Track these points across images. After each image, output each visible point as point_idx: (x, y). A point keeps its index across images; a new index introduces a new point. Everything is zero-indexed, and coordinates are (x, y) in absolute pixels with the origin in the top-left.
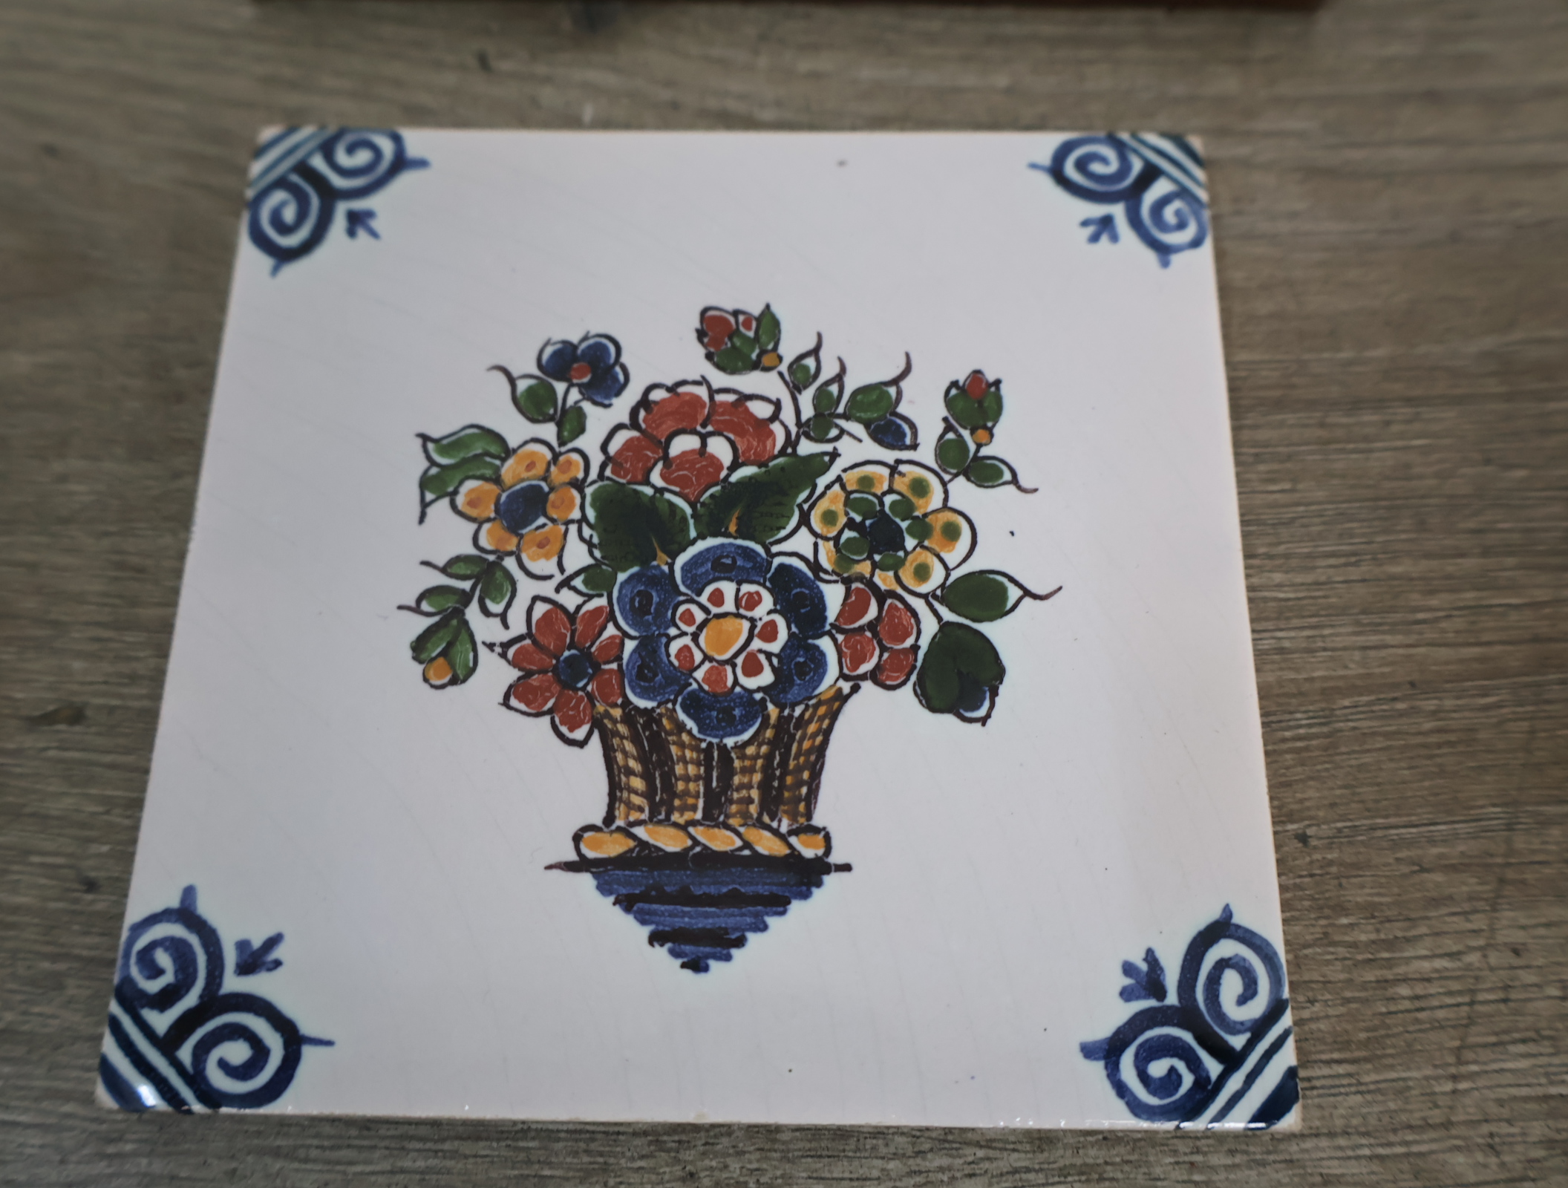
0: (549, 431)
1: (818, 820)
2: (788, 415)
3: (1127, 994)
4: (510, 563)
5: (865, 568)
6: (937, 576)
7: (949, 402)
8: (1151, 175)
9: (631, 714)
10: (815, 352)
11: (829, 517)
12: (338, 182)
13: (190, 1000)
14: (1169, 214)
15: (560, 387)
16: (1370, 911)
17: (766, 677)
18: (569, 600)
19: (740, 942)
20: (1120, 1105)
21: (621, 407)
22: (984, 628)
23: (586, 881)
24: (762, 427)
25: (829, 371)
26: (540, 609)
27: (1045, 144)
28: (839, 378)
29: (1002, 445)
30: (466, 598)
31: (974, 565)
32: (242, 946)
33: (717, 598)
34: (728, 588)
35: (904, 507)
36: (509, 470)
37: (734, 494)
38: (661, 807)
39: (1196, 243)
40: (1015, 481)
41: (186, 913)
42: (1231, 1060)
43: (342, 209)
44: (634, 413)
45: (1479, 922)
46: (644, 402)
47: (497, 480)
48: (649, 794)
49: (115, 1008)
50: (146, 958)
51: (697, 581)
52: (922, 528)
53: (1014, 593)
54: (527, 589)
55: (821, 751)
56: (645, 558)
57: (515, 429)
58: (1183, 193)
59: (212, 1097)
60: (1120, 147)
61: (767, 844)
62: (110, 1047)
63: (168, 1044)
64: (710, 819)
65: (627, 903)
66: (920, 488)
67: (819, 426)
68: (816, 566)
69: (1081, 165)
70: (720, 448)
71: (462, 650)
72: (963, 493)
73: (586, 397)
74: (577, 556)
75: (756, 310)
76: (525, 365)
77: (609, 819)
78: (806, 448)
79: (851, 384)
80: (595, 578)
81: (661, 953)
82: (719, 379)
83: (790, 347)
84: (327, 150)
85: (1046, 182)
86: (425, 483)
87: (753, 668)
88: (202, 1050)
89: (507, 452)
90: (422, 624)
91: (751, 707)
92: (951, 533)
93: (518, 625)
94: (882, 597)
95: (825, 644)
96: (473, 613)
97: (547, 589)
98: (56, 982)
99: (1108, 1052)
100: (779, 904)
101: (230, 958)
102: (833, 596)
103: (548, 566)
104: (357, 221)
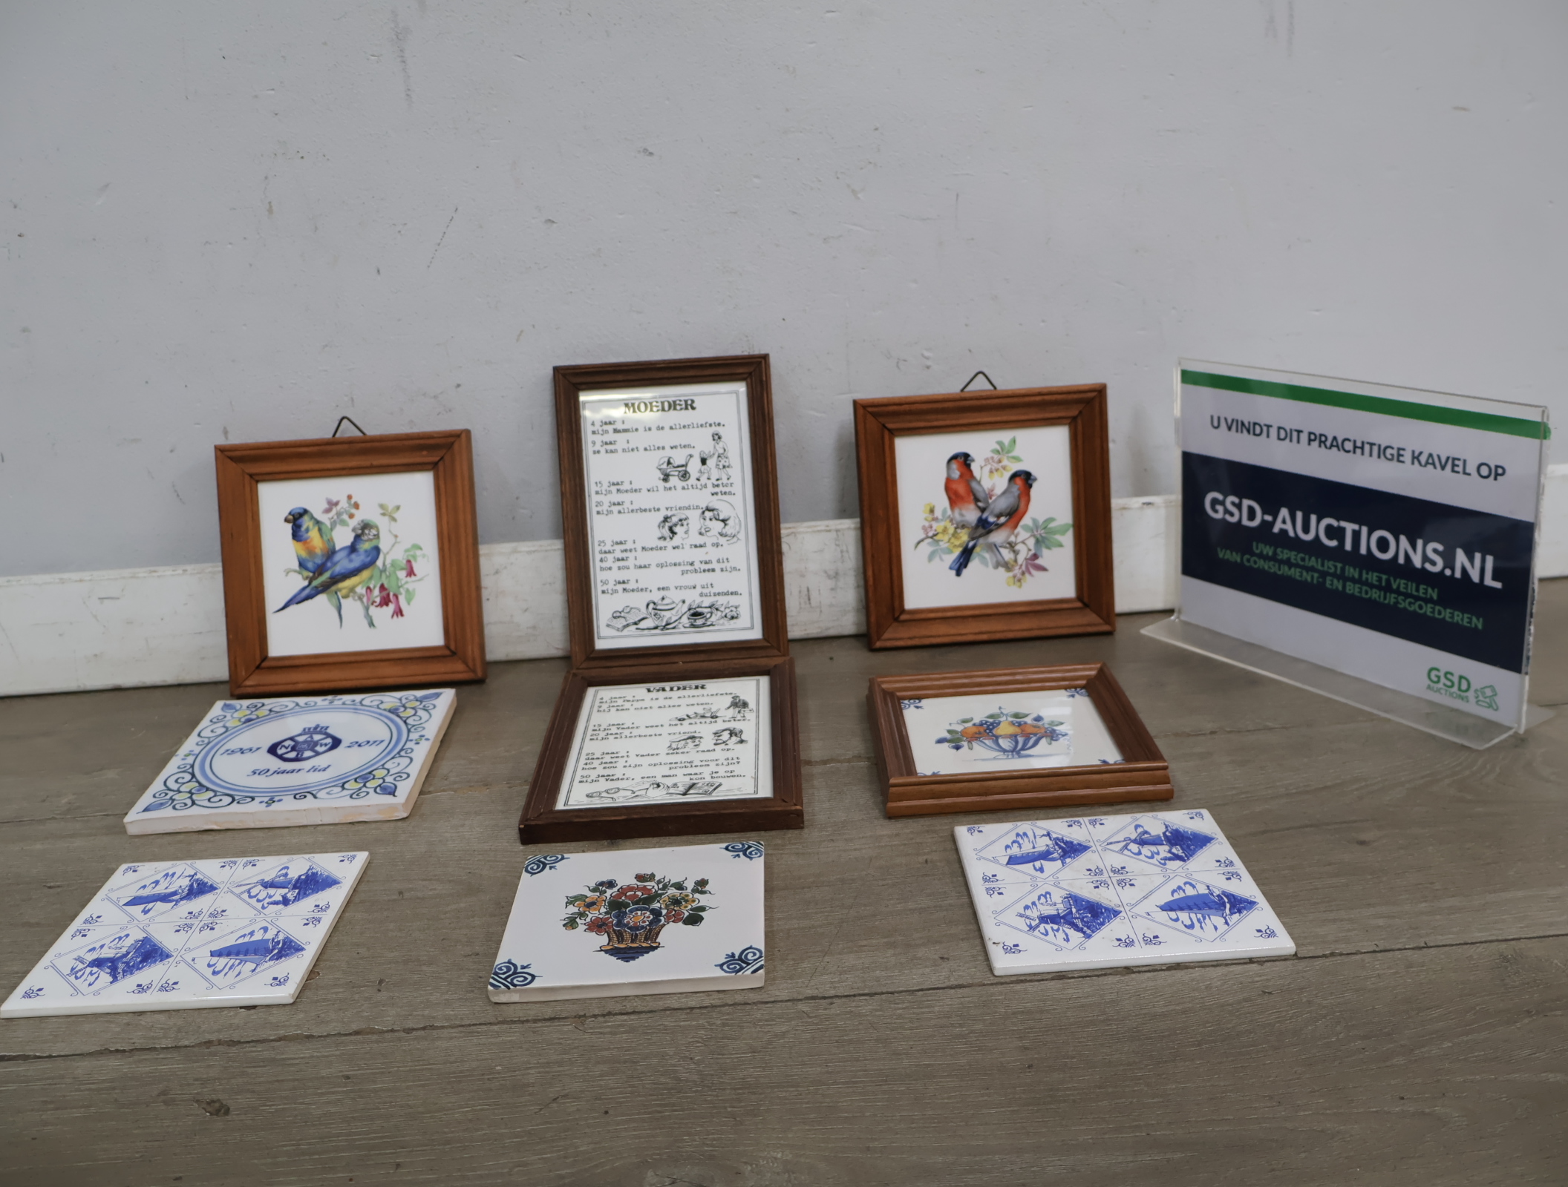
0: (598, 894)
1: (657, 941)
2: (656, 887)
3: (726, 958)
4: (587, 912)
5: (673, 907)
6: (690, 907)
7: (695, 883)
8: (750, 847)
9: (614, 930)
10: (664, 879)
11: (664, 901)
12: (547, 862)
13: (511, 973)
14: (753, 853)
15: (601, 888)
16: (793, 959)
17: (647, 923)
18: (601, 916)
19: (638, 958)
20: (723, 972)
21: (615, 889)
22: (700, 913)
23: (603, 953)
24: (650, 890)
25: (667, 880)
26: (593, 918)
27: (724, 845)
28: (669, 882)
29: (707, 888)
30: (576, 918)
31: (699, 905)
32: (522, 966)
33: (637, 913)
34: (639, 913)
35: (683, 898)
36: (587, 900)
37: (640, 900)
38: (620, 937)
39: (760, 856)
40: (710, 893)
41: (509, 962)
42: (748, 964)
43: (548, 866)
44: (618, 890)
45: (821, 959)
46: (621, 888)
47: (585, 901)
48: (618, 940)
49: (492, 976)
50: (500, 969)
51: (631, 911)
52: (687, 901)
53: (707, 908)
54: (590, 916)
55: (659, 933)
56: (620, 909)
57: (589, 894)
58: (757, 849)
59: (515, 985)
60: (743, 845)
61: (644, 945)
62: (491, 981)
63: (505, 979)
64: (632, 942)
65: (612, 955)
66: (687, 896)
67: (665, 887)
68: (661, 908)
69: (732, 847)
70: (639, 893)
71: (574, 925)
72: (697, 895)
73: (607, 888)
74: (603, 910)
75: (650, 873)
76: (592, 885)
77: (608, 944)
78: (660, 892)
79: (671, 883)
80: (607, 913)
81: (620, 961)
82: (639, 884)
83: (657, 878)
84: (545, 858)
85: (725, 851)
86: (566, 903)
87: (644, 922)
88: (512, 980)
89: (587, 897)
90: (565, 922)
91: (643, 927)
92: (694, 901)
93: (588, 920)
94: (675, 911)
95: (662, 918)
96: (578, 920)
97: (596, 915)
98: (473, 991)
99: (721, 966)
100: (648, 953)
101: (519, 967)
102: (664, 912)
103: (597, 912)
104: (551, 868)
